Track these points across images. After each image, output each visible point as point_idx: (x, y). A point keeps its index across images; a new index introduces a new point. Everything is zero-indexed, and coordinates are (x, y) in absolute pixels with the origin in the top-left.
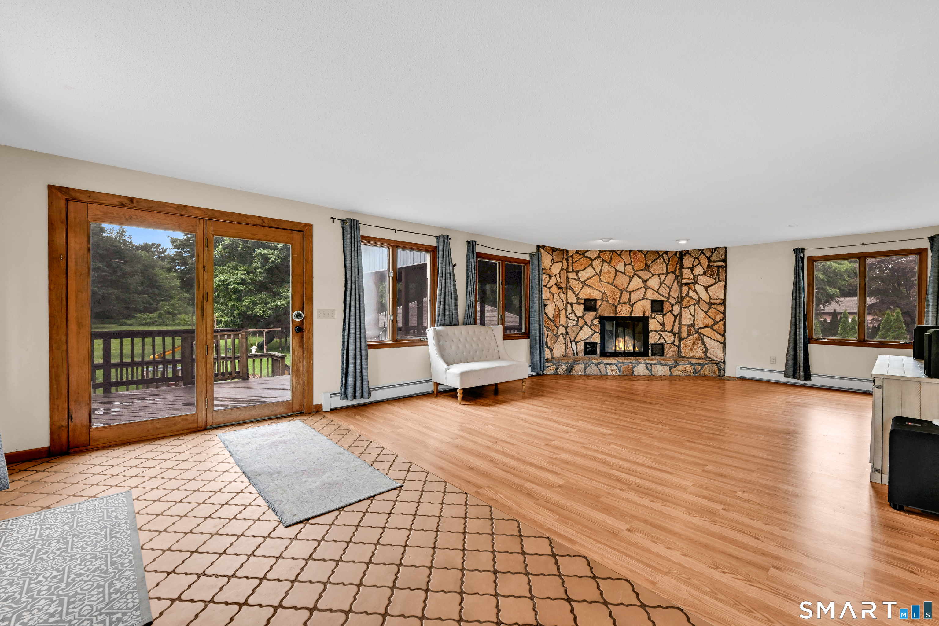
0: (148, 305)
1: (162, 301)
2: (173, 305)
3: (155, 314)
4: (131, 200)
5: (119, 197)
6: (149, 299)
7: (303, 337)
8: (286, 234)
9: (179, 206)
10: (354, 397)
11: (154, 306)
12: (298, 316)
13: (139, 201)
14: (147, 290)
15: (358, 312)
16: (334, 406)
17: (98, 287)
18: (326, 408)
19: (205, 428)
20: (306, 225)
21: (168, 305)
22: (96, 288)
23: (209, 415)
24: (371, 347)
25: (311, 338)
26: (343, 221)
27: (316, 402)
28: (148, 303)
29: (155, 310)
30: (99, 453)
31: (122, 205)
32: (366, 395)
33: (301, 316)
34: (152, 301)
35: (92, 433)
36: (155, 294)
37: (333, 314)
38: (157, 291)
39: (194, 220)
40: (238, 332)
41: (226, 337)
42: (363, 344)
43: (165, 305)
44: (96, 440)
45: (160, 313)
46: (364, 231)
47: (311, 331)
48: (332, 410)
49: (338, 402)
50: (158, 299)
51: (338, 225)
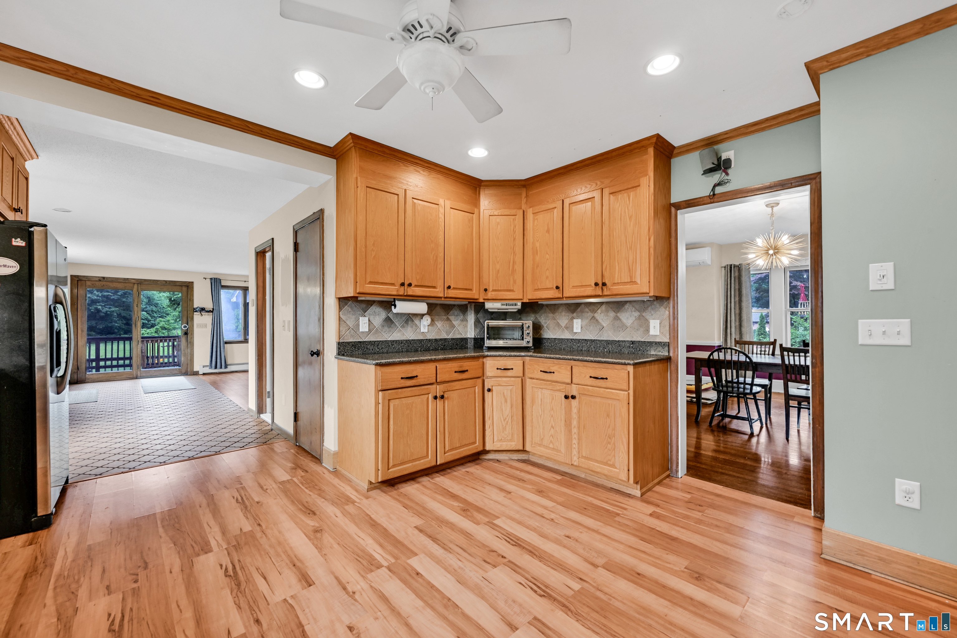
0: (146, 322)
1: (160, 317)
2: (169, 321)
3: (153, 330)
4: (104, 278)
5: (99, 277)
6: (148, 315)
7: (188, 337)
8: (178, 287)
9: (125, 279)
10: (216, 368)
11: (152, 322)
12: (185, 327)
13: (107, 278)
14: (146, 307)
15: (218, 325)
16: (205, 372)
17: (102, 306)
18: (201, 373)
19: (137, 378)
20: (190, 282)
21: (164, 322)
22: (100, 307)
23: (139, 372)
24: (226, 343)
25: (192, 338)
26: (211, 279)
27: (195, 370)
28: (146, 319)
29: (153, 326)
30: (89, 384)
31: (100, 280)
32: (223, 367)
33: (186, 327)
34: (150, 318)
35: (87, 376)
36: (152, 311)
37: (206, 326)
38: (154, 309)
39: (132, 284)
40: (176, 338)
41: (168, 341)
42: (221, 341)
43: (161, 321)
44: (88, 379)
45: (157, 328)
46: (223, 283)
47: (192, 334)
48: (204, 374)
49: (208, 370)
50: (155, 315)
51: (208, 281)
